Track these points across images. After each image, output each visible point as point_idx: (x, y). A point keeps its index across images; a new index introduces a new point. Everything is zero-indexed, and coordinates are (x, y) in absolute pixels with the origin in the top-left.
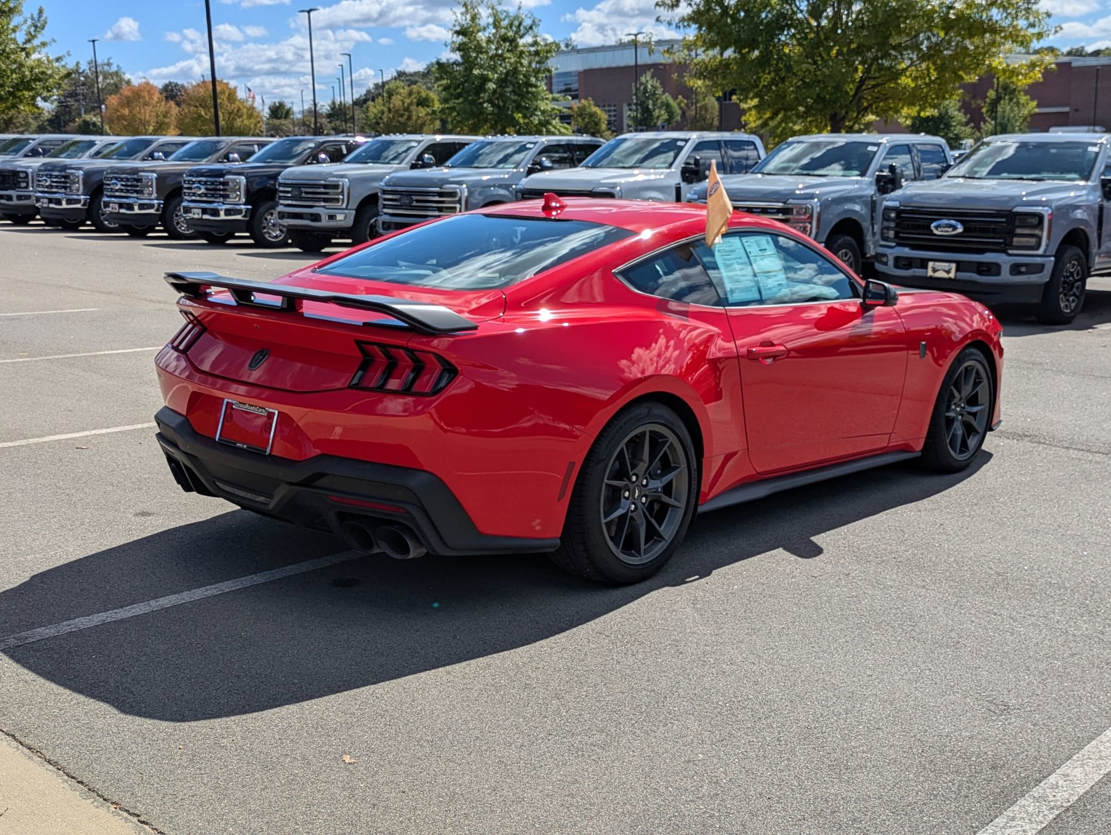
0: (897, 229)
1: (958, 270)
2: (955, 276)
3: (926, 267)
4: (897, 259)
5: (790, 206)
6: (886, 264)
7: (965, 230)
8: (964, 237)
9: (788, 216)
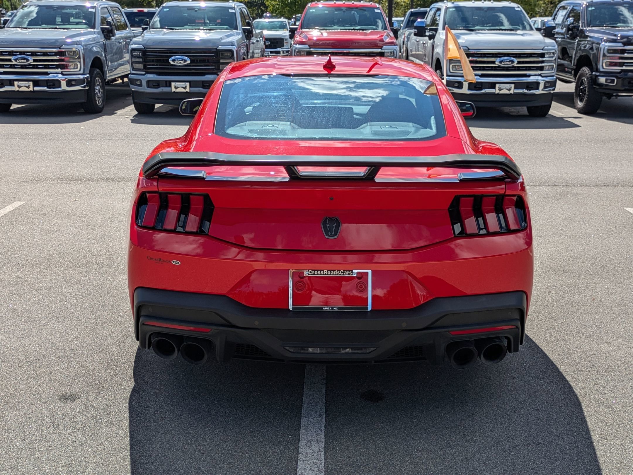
0: (144, 63)
1: (191, 86)
2: (190, 90)
3: (170, 86)
4: (148, 82)
5: (63, 50)
6: (141, 85)
7: (192, 61)
8: (190, 66)
9: (63, 58)
